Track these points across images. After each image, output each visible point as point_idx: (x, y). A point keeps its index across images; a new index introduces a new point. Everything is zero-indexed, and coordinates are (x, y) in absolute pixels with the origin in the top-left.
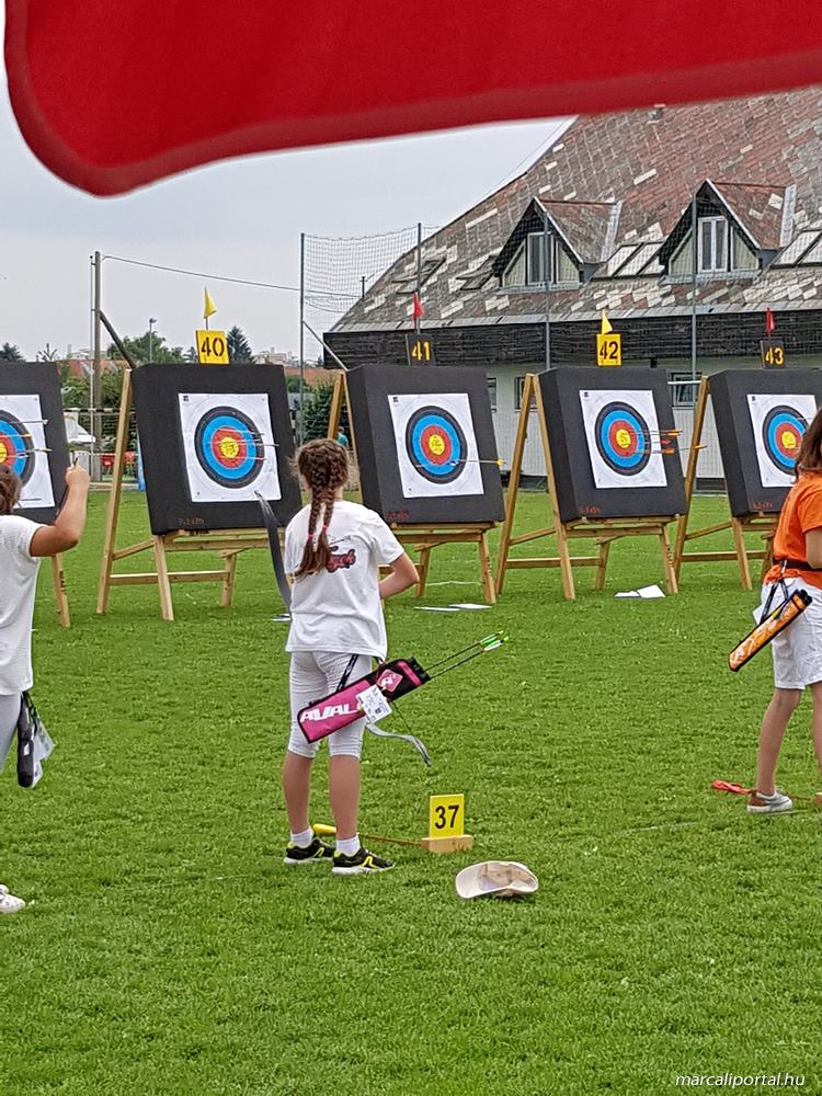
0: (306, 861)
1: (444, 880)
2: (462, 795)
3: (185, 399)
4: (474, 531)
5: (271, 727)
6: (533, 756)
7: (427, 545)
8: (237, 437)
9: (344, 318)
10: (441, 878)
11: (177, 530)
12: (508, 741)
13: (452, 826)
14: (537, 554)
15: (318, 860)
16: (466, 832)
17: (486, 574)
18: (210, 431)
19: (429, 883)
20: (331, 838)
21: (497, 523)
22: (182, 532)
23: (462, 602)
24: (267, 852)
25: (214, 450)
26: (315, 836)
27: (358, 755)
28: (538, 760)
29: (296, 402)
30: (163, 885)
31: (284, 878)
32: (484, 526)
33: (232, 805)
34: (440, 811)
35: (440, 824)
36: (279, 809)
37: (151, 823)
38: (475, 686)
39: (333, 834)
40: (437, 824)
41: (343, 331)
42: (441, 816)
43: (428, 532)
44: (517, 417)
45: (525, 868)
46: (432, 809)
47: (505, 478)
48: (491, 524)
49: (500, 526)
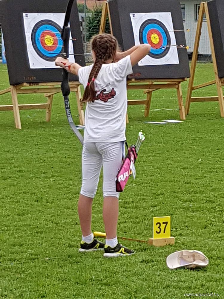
0: (90, 250)
1: (160, 260)
2: (170, 216)
3: (26, 16)
4: (175, 83)
5: (71, 182)
6: (205, 197)
7: (150, 90)
8: (53, 35)
10: (159, 259)
11: (23, 83)
12: (192, 190)
13: (164, 232)
14: (208, 93)
15: (95, 250)
16: (171, 236)
17: (180, 105)
18: (39, 32)
19: (153, 262)
20: (103, 239)
21: (186, 79)
22: (25, 84)
23: (168, 119)
24: (70, 246)
25: (41, 42)
26: (95, 237)
27: (118, 197)
28: (208, 199)
29: (82, 17)
30: (18, 262)
31: (79, 258)
32: (179, 80)
33: (52, 222)
34: (158, 225)
36: (77, 224)
37: (11, 231)
38: (175, 162)
39: (104, 237)
40: (157, 232)
42: (159, 227)
43: (150, 83)
44: (196, 25)
45: (202, 253)
46: (154, 223)
47: (190, 56)
48: (183, 79)
49: (188, 80)
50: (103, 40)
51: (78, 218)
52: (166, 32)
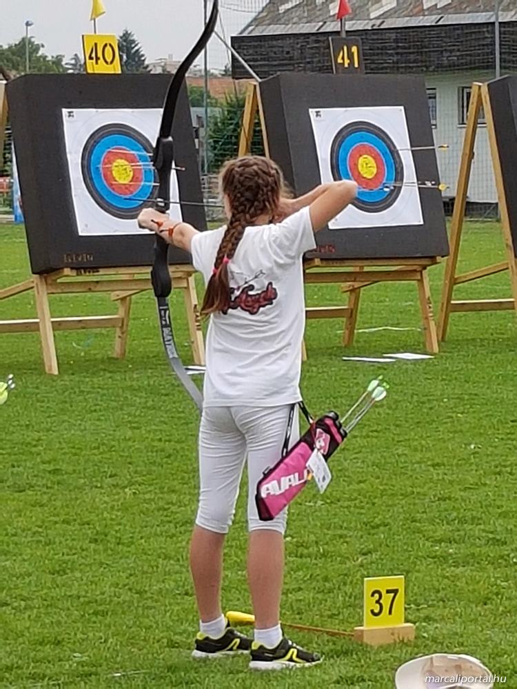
0: (218, 654)
1: (382, 678)
2: (403, 576)
3: (70, 114)
4: (414, 268)
5: (174, 497)
6: (484, 531)
7: (357, 285)
8: (131, 160)
9: (255, 19)
10: (379, 674)
11: (62, 268)
12: (455, 514)
13: (390, 612)
14: (487, 294)
15: (231, 653)
16: (407, 621)
17: (427, 318)
18: (100, 152)
19: (363, 680)
20: (248, 628)
21: (439, 259)
22: (67, 271)
23: (398, 352)
24: (172, 645)
25: (105, 176)
26: (228, 625)
27: (283, 533)
28: (491, 536)
29: (199, 118)
30: (51, 683)
31: (193, 674)
32: (424, 262)
33: (130, 589)
34: (377, 596)
35: (376, 611)
36: (187, 594)
37: (35, 611)
38: (416, 450)
39: (249, 623)
40: (372, 611)
41: (253, 34)
42: (378, 602)
43: (357, 269)
44: (462, 134)
45: (477, 662)
46: (367, 592)
47: (449, 205)
48: (433, 260)
49: (443, 261)
50: (247, 170)
51: (191, 580)
52: (394, 152)
